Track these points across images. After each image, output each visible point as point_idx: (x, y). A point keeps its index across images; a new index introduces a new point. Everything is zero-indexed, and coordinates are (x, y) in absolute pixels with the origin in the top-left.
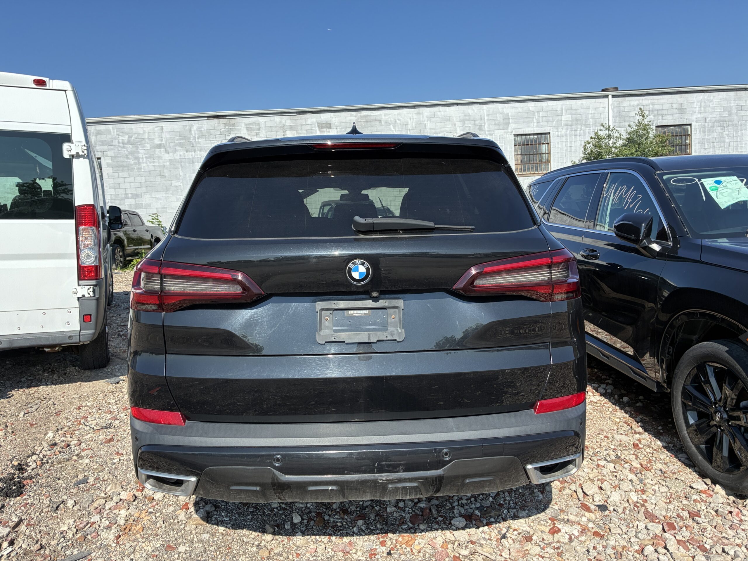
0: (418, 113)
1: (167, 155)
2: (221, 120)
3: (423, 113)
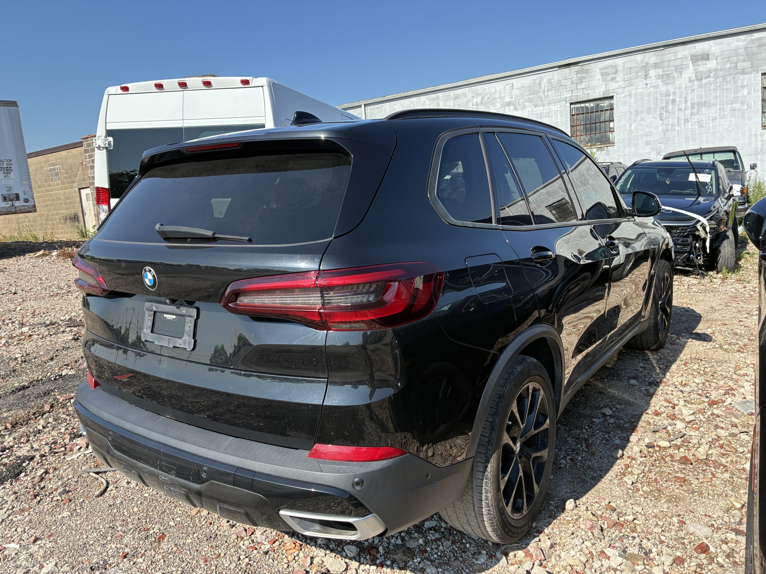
2: (574, 69)
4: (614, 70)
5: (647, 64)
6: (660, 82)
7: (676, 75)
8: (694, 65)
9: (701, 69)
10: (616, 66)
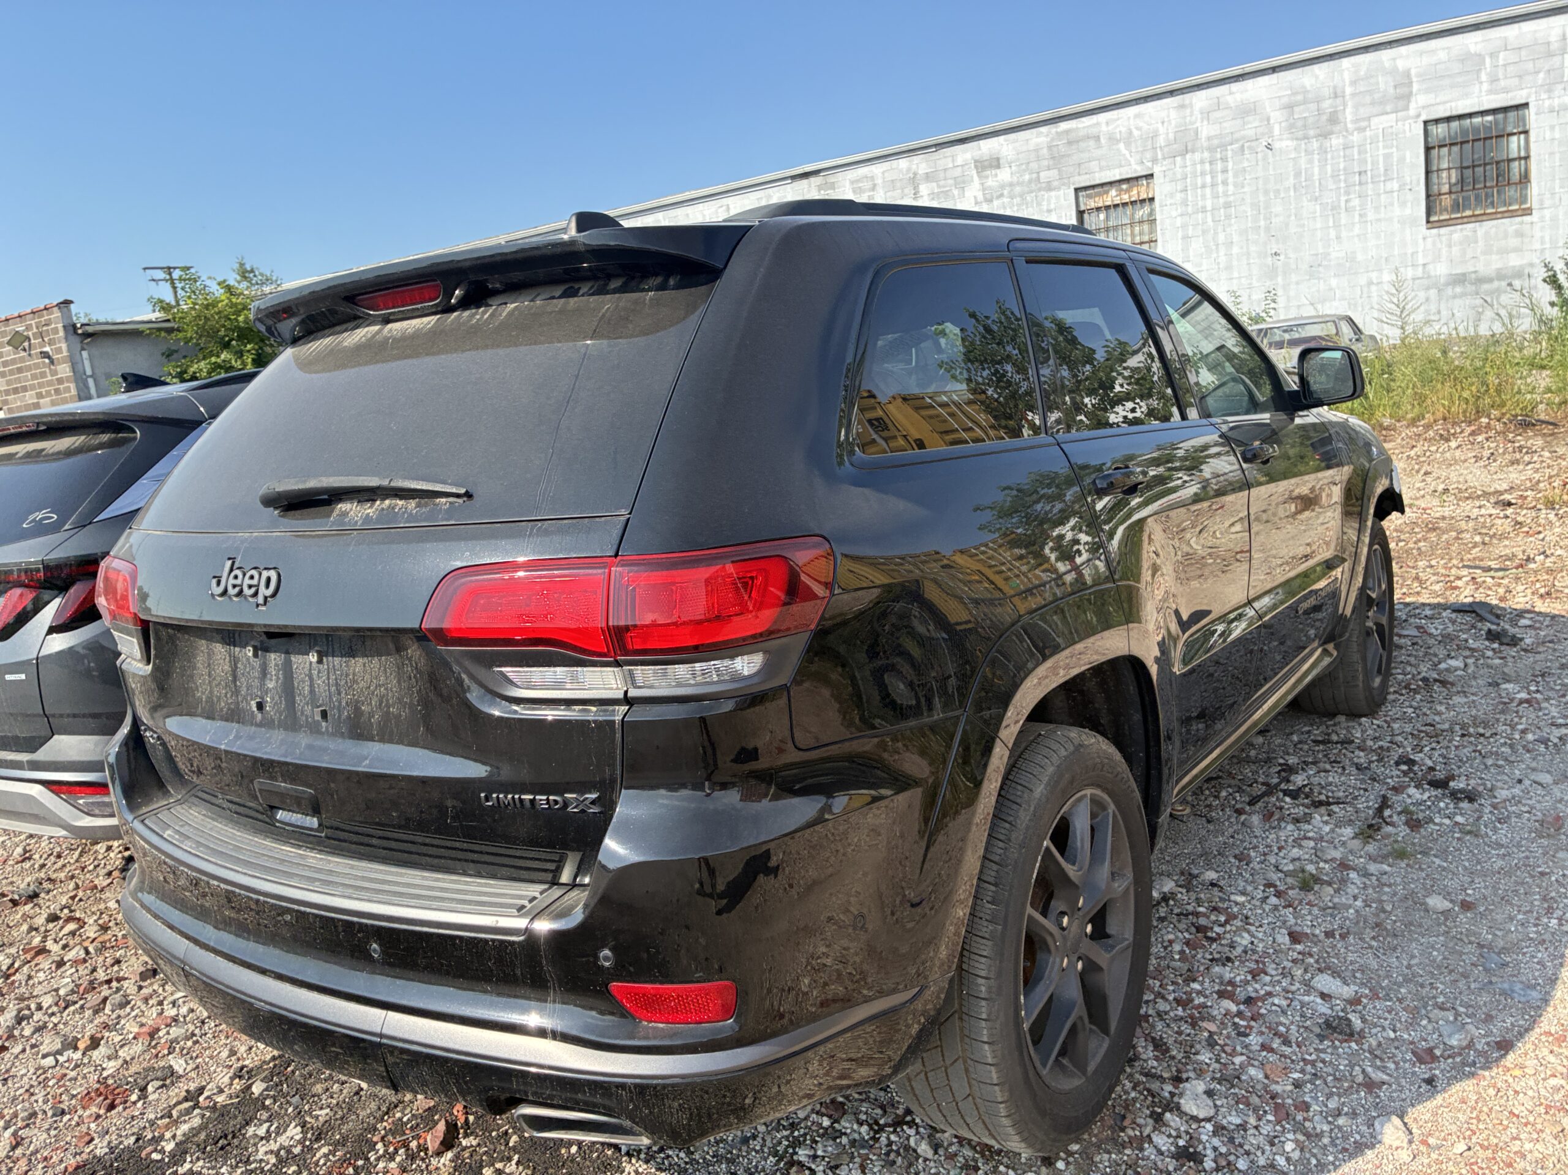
5: (915, 174)
7: (956, 192)
8: (979, 177)
9: (990, 182)
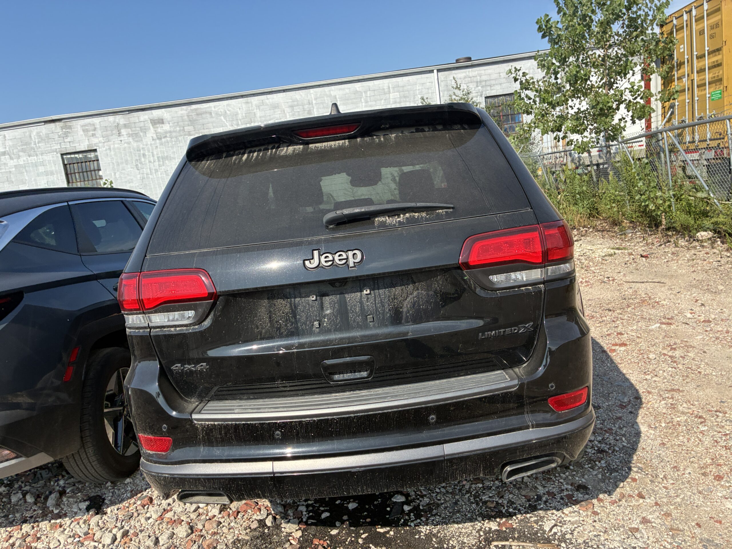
0: (247, 103)
1: (12, 161)
2: (57, 124)
3: (251, 102)
4: (93, 128)
5: (118, 124)
6: (131, 139)
7: (141, 134)
8: (154, 128)
9: (159, 130)
10: (94, 125)
